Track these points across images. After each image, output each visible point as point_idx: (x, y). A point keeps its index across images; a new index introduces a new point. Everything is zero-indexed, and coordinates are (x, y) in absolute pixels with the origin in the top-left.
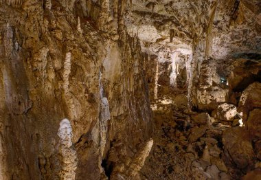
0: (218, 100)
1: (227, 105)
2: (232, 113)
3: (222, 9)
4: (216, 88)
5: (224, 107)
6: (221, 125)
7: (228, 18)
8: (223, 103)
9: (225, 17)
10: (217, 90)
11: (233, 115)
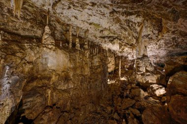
0: (150, 81)
1: (157, 85)
2: (161, 91)
3: (149, 27)
4: (148, 74)
5: (155, 86)
6: (152, 99)
7: (156, 32)
8: (154, 84)
9: (154, 31)
10: (149, 75)
11: (162, 93)
